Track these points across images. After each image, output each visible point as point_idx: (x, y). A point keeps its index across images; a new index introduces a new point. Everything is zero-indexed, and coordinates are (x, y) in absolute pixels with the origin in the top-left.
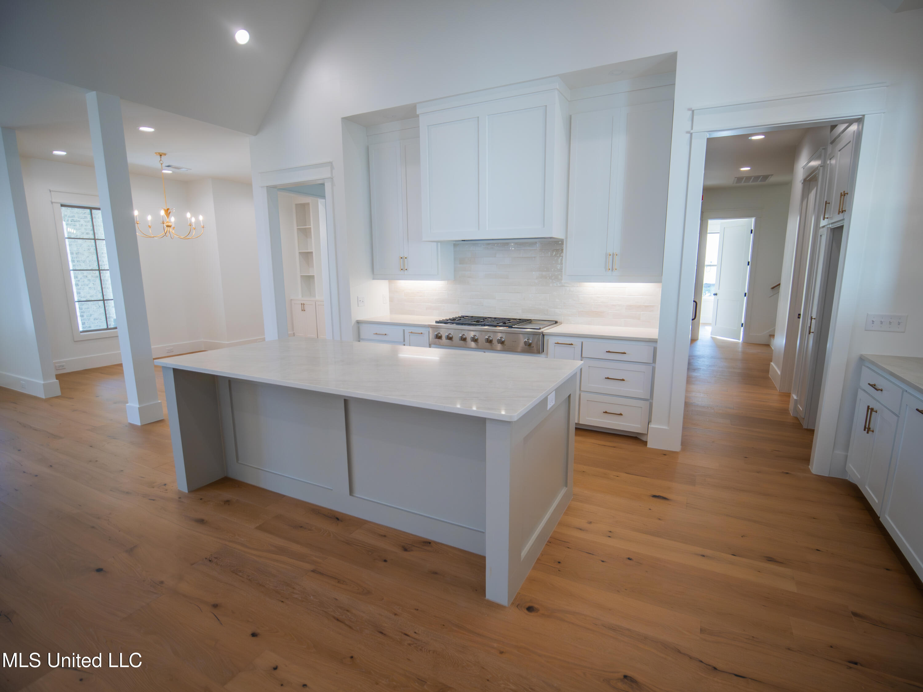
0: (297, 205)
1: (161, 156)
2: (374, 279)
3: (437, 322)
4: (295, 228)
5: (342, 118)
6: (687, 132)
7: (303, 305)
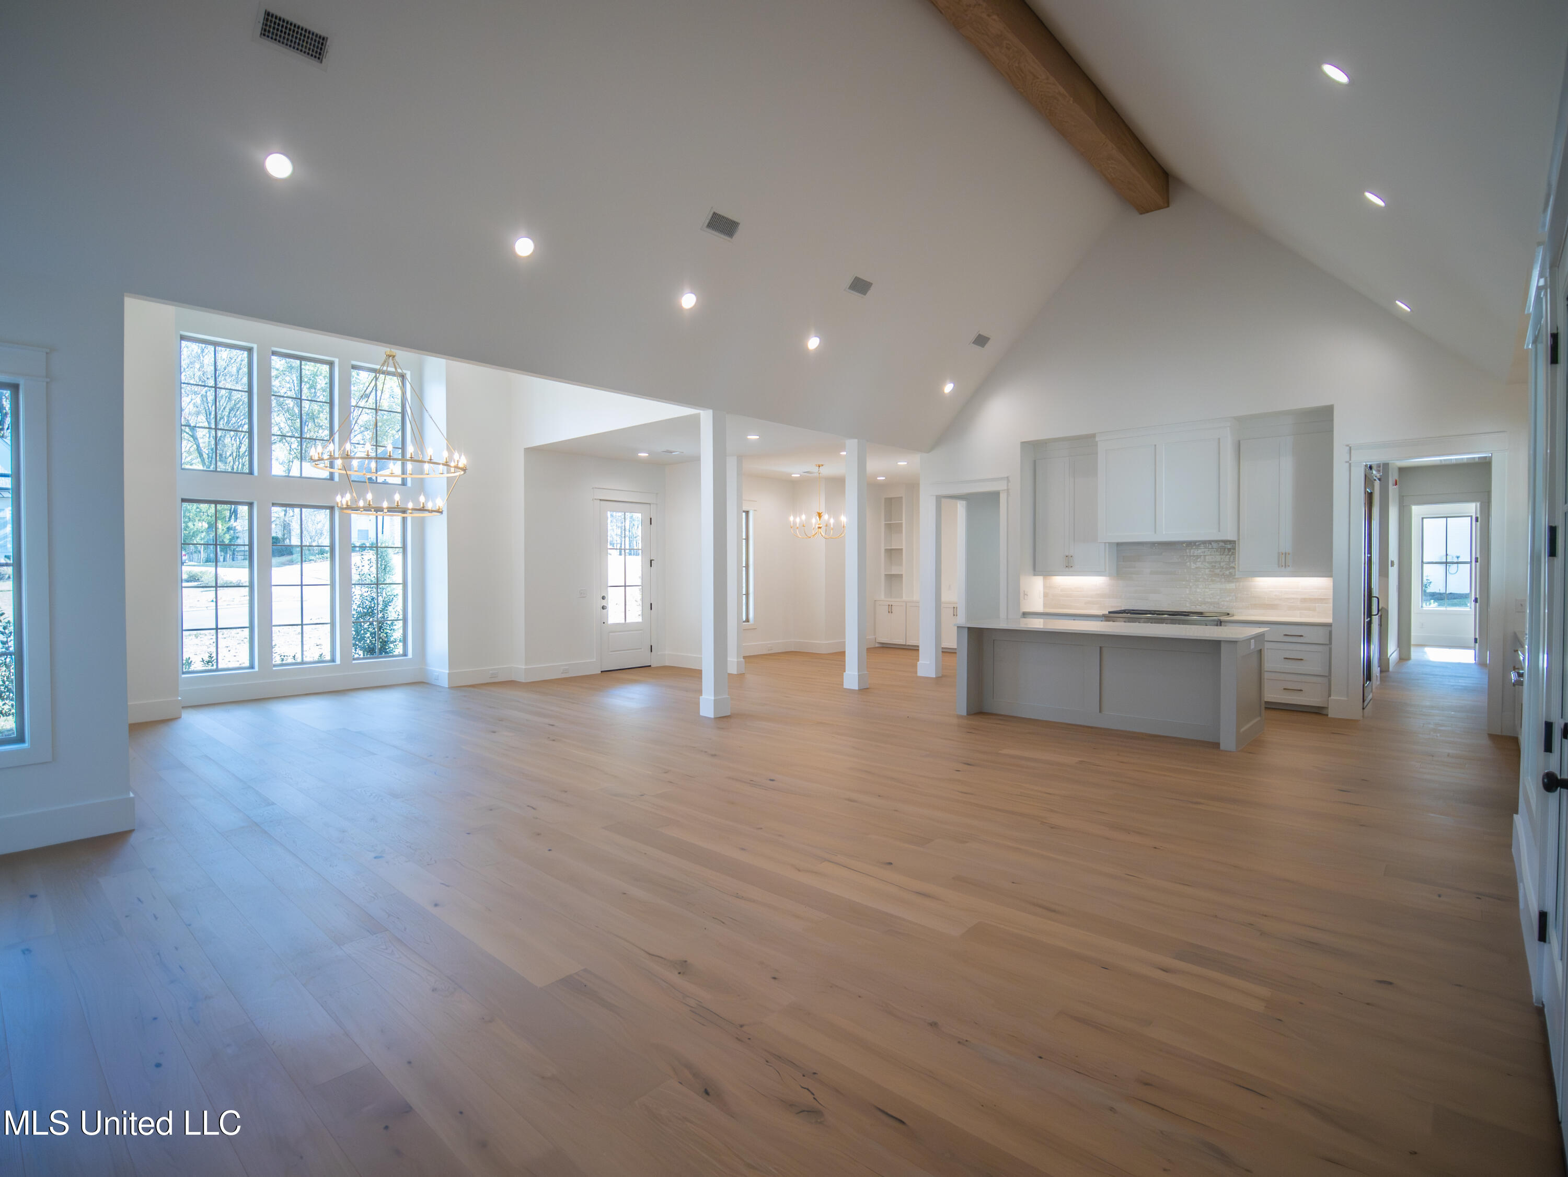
0: (886, 499)
1: (819, 466)
2: (1035, 575)
3: (1109, 612)
4: (883, 523)
5: (1023, 443)
6: (1346, 462)
7: (890, 606)
